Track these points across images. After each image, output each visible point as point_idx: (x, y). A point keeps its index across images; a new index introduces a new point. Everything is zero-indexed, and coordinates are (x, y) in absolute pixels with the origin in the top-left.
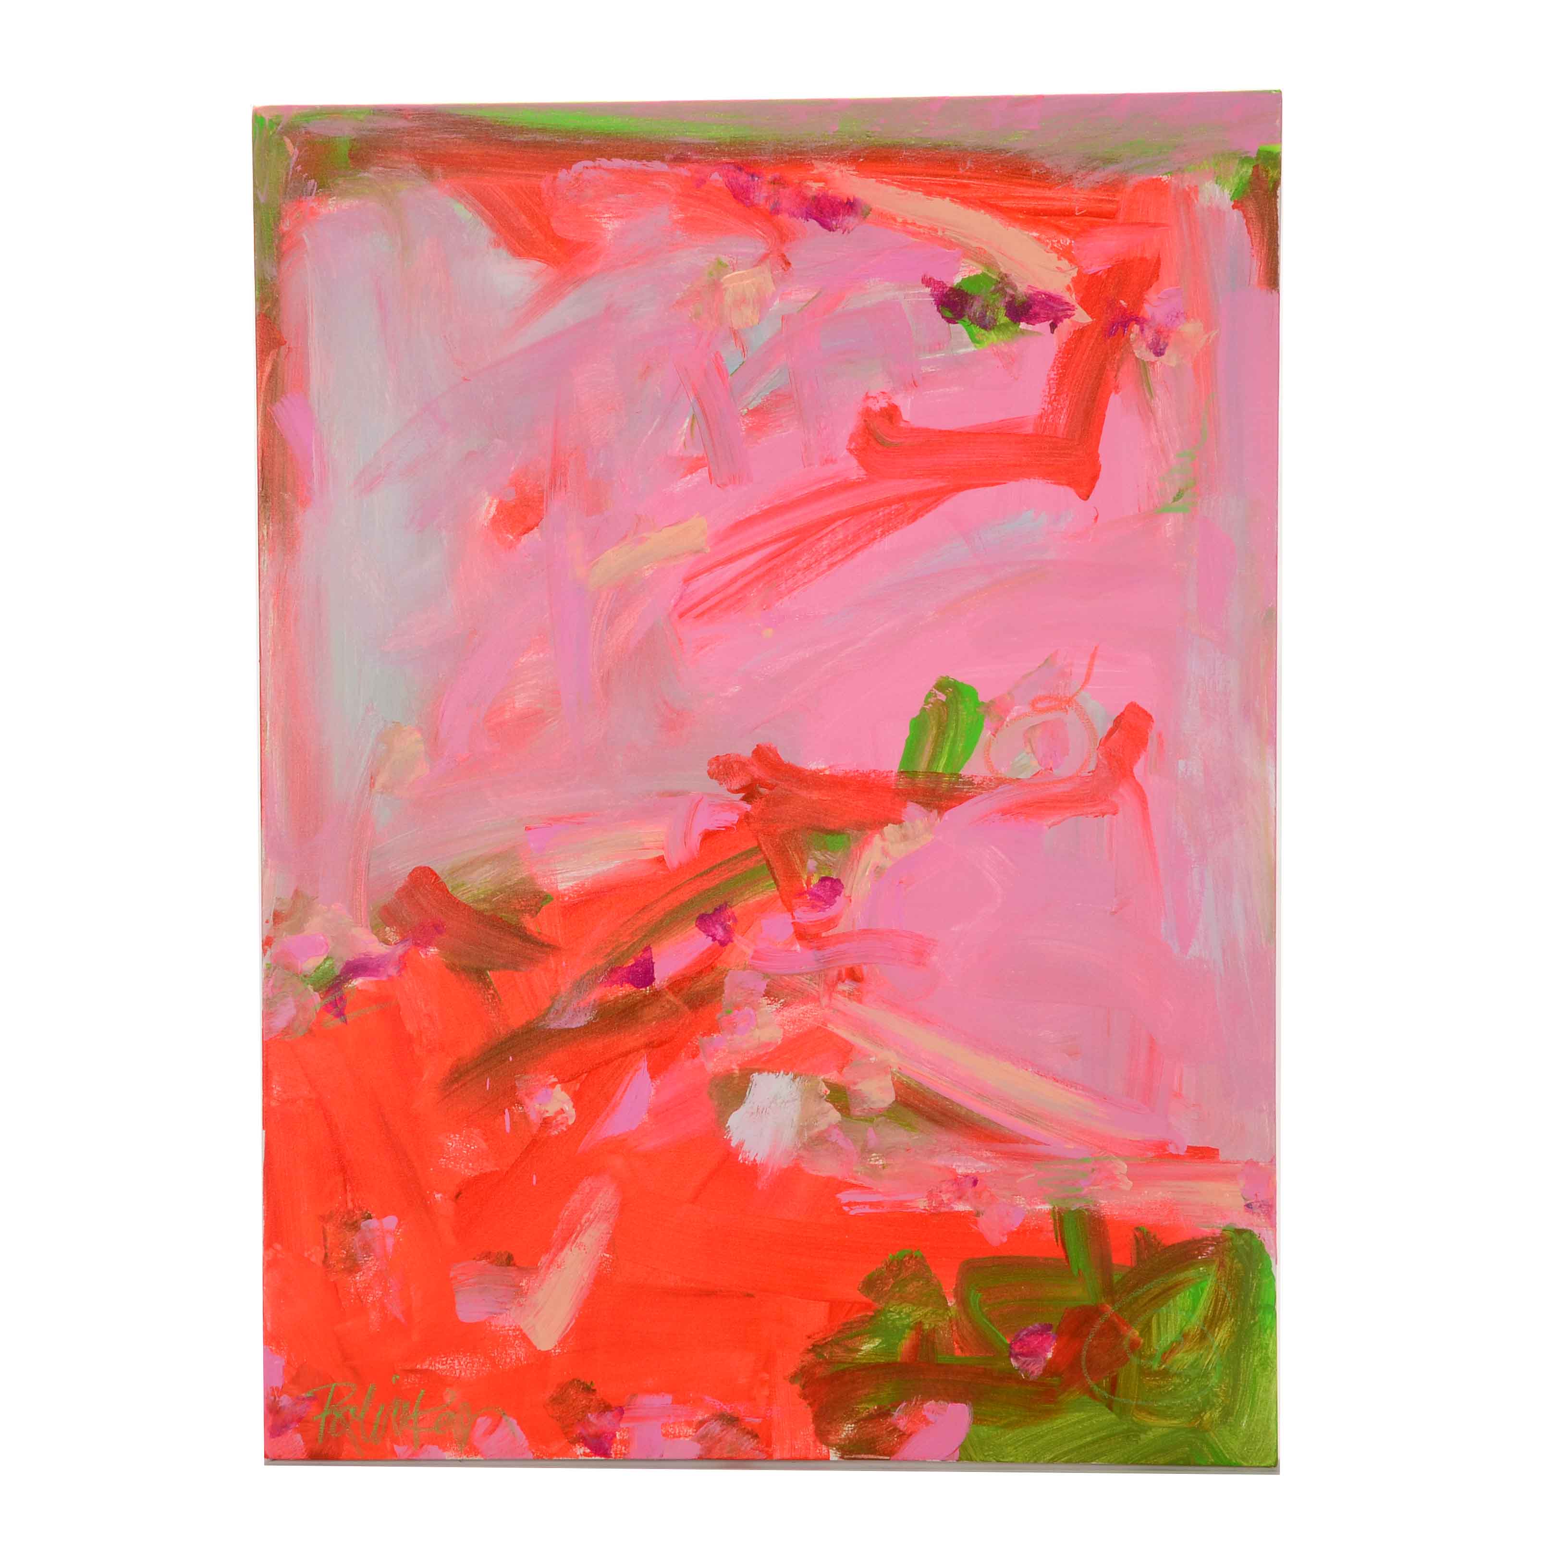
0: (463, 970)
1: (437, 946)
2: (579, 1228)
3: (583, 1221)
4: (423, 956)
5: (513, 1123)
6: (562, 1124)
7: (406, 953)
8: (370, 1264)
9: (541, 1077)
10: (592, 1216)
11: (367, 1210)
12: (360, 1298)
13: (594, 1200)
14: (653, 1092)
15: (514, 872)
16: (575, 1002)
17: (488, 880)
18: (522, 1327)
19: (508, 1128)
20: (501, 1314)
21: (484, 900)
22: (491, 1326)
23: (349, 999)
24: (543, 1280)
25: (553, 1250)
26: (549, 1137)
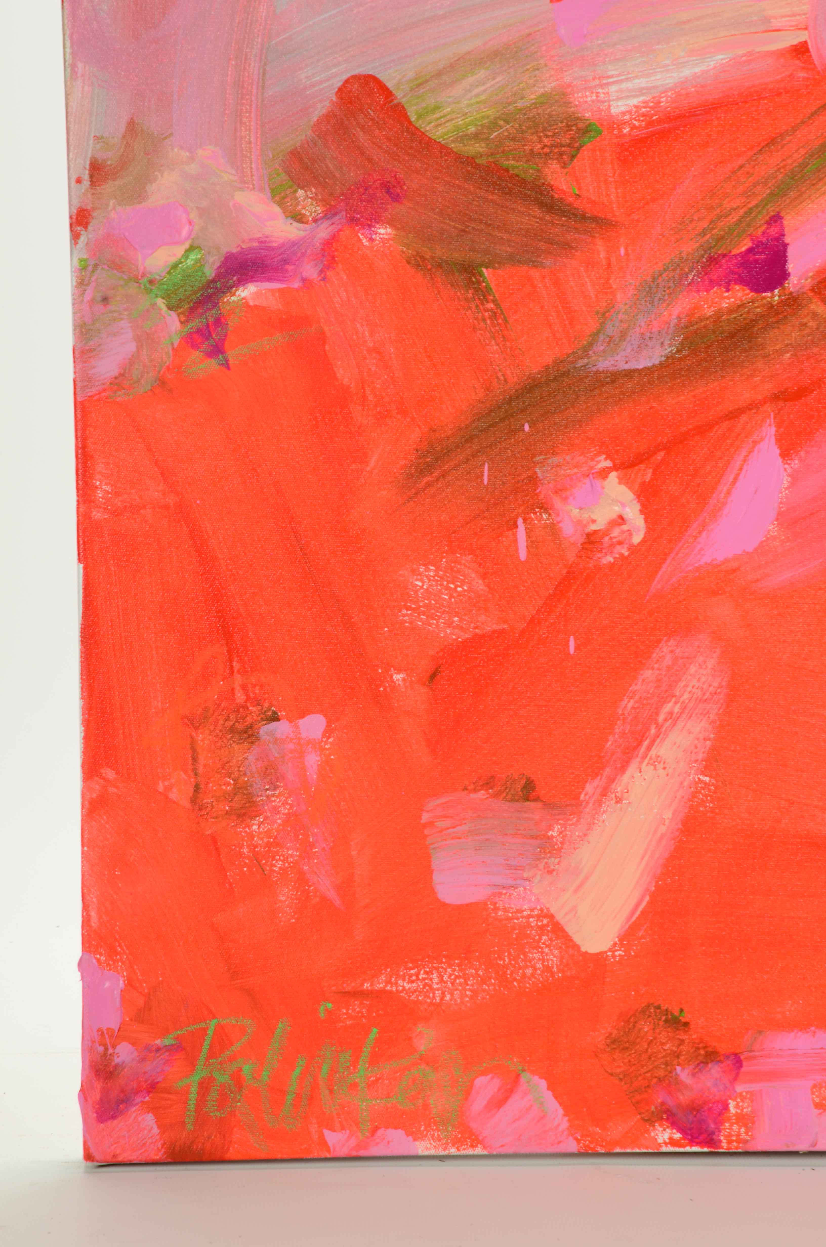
0: (440, 266)
1: (391, 223)
2: (653, 731)
3: (661, 718)
4: (365, 242)
5: (532, 544)
6: (620, 543)
7: (334, 237)
8: (277, 802)
9: (582, 459)
10: (677, 709)
11: (271, 705)
12: (259, 862)
13: (680, 680)
14: (786, 481)
15: (531, 82)
16: (642, 321)
17: (482, 97)
18: (552, 911)
19: (523, 554)
20: (515, 887)
21: (476, 136)
22: (496, 909)
23: (232, 322)
24: (590, 826)
25: (608, 771)
26: (598, 568)
